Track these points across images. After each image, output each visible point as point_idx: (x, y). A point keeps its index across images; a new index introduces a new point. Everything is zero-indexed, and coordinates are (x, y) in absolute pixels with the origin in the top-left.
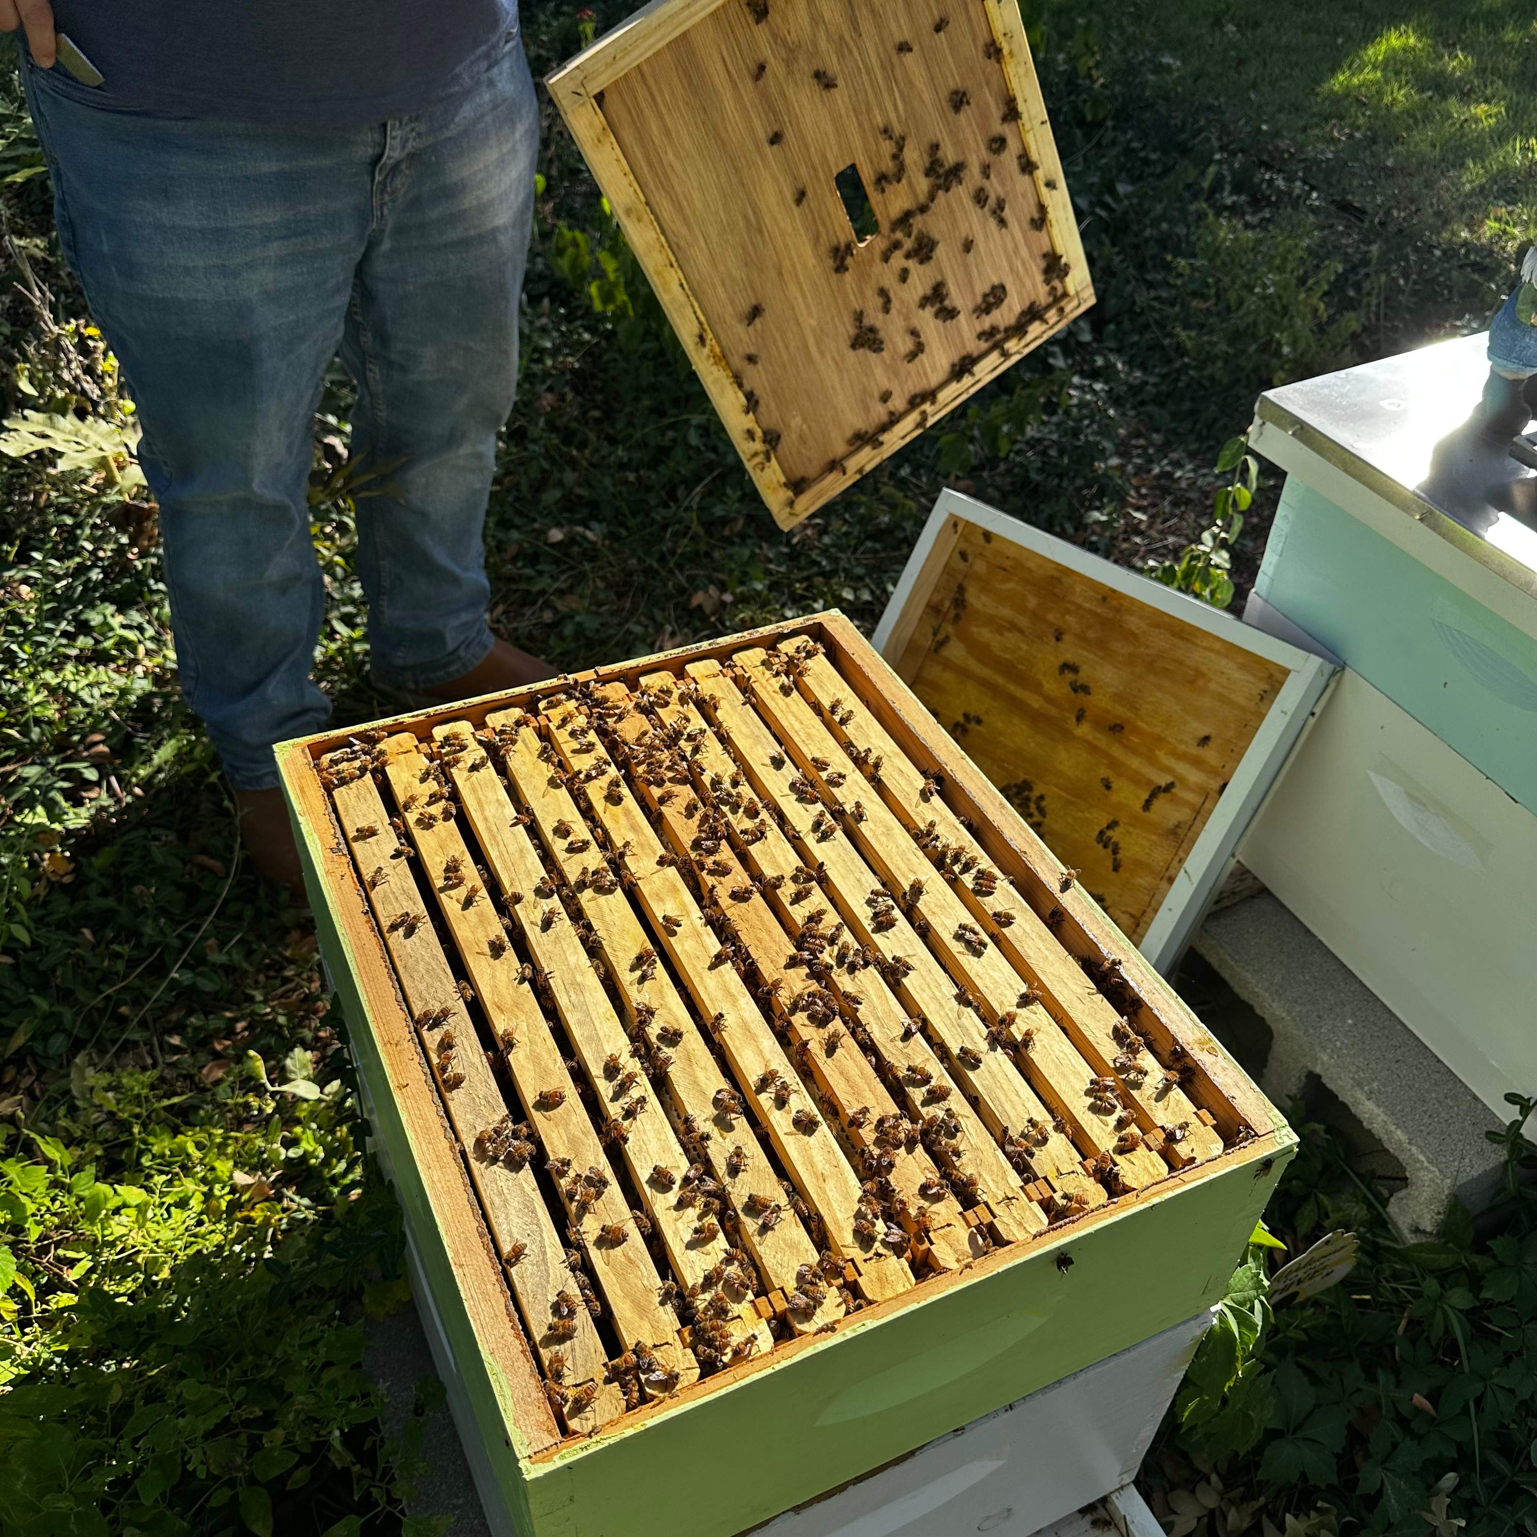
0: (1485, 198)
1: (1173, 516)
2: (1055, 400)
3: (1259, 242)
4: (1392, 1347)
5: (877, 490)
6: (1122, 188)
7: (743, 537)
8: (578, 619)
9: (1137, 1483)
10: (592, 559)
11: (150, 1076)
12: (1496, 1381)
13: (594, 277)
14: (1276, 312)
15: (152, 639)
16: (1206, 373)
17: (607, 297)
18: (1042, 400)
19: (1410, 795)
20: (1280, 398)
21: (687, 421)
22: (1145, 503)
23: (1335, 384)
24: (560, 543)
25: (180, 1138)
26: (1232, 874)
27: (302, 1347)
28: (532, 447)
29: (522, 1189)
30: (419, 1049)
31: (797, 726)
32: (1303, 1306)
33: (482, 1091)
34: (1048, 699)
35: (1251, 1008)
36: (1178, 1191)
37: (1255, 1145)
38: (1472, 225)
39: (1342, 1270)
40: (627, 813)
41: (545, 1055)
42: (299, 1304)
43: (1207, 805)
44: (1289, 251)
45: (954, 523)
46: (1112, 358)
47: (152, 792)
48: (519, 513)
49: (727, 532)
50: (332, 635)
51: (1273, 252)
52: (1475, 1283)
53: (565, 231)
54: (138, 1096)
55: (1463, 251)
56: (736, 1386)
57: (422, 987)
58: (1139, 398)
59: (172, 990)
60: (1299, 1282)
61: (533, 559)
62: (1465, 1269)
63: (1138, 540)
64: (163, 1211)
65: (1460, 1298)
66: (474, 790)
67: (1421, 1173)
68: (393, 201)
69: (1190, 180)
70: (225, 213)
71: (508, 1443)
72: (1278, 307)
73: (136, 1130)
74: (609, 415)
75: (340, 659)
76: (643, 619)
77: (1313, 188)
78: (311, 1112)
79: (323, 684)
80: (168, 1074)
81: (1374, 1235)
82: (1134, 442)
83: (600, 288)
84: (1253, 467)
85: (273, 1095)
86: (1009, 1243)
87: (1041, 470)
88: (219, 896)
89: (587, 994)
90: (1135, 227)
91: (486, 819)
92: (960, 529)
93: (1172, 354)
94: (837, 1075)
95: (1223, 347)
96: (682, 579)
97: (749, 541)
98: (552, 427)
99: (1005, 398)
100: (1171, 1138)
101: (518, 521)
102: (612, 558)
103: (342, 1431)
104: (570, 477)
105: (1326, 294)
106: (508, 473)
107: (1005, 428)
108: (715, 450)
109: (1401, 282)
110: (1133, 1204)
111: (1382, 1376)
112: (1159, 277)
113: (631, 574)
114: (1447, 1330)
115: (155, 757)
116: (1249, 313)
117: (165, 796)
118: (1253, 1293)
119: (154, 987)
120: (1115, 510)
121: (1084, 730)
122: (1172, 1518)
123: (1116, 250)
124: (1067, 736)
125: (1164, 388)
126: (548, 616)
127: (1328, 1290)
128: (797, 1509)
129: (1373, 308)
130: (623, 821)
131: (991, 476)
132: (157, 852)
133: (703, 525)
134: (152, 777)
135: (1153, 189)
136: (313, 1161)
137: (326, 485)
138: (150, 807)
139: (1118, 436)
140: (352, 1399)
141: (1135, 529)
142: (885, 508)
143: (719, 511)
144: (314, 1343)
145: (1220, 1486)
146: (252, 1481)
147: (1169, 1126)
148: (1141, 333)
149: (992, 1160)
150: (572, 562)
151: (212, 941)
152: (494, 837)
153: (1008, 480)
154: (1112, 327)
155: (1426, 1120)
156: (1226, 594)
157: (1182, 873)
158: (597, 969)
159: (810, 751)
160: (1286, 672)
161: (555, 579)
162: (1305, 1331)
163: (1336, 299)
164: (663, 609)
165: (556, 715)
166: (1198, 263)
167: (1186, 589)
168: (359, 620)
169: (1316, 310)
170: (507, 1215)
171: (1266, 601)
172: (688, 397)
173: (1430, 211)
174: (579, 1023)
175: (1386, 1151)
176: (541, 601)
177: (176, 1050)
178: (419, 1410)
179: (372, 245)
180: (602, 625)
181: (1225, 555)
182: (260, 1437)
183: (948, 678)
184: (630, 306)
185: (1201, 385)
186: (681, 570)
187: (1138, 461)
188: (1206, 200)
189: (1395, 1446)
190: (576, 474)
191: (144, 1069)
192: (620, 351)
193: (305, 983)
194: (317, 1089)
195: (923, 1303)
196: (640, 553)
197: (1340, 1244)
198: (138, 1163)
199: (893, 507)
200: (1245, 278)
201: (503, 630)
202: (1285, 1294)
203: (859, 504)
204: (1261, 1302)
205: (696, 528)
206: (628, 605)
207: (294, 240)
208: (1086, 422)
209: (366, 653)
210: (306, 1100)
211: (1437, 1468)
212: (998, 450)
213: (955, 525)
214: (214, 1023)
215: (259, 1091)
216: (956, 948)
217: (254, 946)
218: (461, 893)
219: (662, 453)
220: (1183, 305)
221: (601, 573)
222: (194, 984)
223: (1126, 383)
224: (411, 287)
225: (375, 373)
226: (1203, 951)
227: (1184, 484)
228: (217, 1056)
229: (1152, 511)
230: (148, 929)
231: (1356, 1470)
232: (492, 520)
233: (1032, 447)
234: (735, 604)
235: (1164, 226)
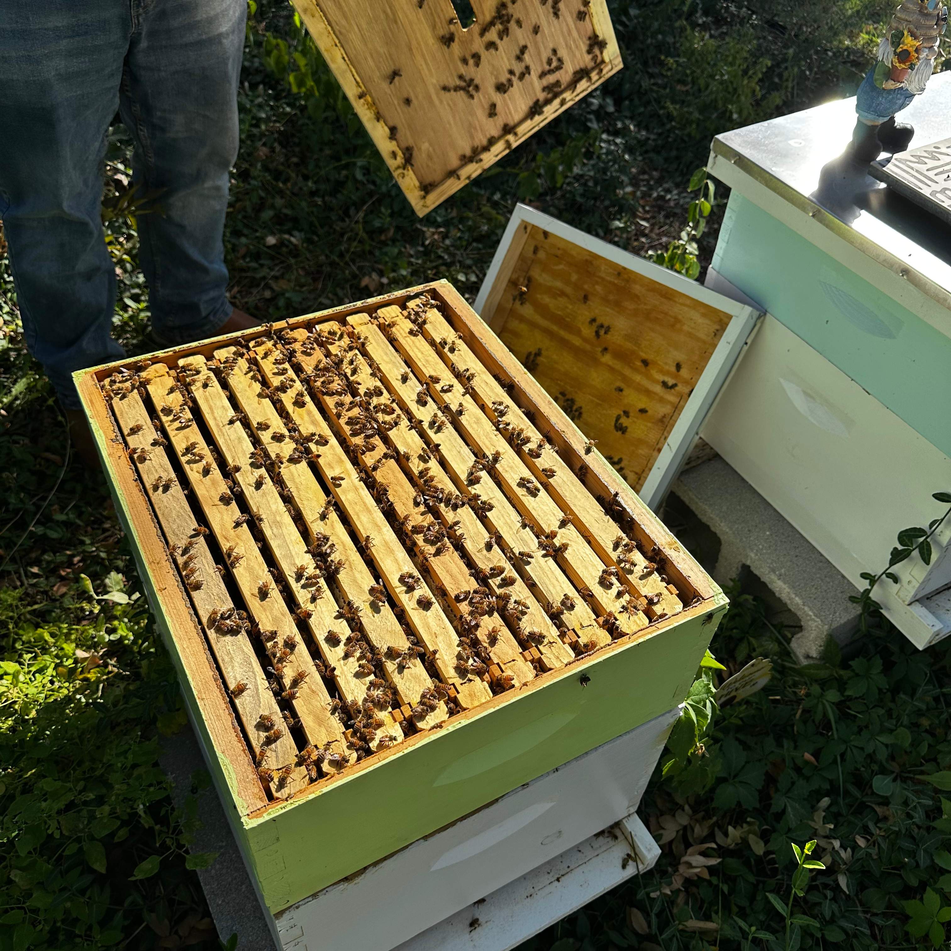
0: (861, 19)
1: (665, 224)
2: (591, 150)
3: (719, 47)
4: (793, 726)
5: (479, 209)
6: (633, 12)
7: (394, 241)
8: (287, 295)
9: (639, 812)
10: (296, 256)
11: (17, 593)
12: (853, 743)
13: (293, 71)
14: (729, 93)
15: (8, 313)
16: (686, 132)
17: (301, 83)
18: (583, 150)
19: (805, 393)
20: (726, 139)
21: (354, 164)
22: (648, 216)
23: (761, 130)
24: (274, 245)
25: (40, 630)
26: (696, 446)
27: (118, 755)
28: (253, 182)
29: (243, 651)
30: (173, 566)
31: (420, 355)
32: (739, 704)
33: (215, 591)
34: (585, 340)
35: (708, 527)
36: (655, 634)
37: (702, 605)
38: (852, 37)
39: (763, 682)
40: (309, 413)
41: (257, 567)
42: (118, 729)
43: (681, 403)
44: (738, 52)
45: (525, 226)
46: (627, 122)
47: (13, 412)
48: (246, 226)
49: (383, 238)
50: (125, 308)
51: (727, 53)
52: (842, 685)
53: (271, 39)
54: (11, 605)
55: (846, 53)
56: (380, 764)
57: (175, 527)
58: (644, 149)
59: (31, 538)
60: (737, 689)
61: (257, 256)
62: (836, 679)
63: (643, 240)
64: (31, 676)
65: (832, 696)
66: (207, 400)
67: (810, 623)
68: (146, 13)
69: (676, 7)
70: (28, 19)
71: (235, 807)
72: (730, 89)
73: (11, 626)
74: (303, 161)
75: (132, 324)
76: (330, 295)
77: (753, 12)
78: (124, 612)
79: (121, 341)
80: (30, 591)
81: (783, 660)
82: (641, 177)
83: (296, 78)
84: (712, 187)
85: (99, 602)
86: (550, 669)
87: (583, 195)
88: (58, 478)
89: (284, 529)
90: (641, 38)
91: (215, 419)
92: (529, 230)
93: (665, 120)
94: (444, 573)
95: (696, 115)
96: (354, 268)
97: (398, 244)
98: (266, 168)
99: (560, 148)
100: (651, 602)
101: (246, 231)
102: (308, 255)
103: (144, 805)
104: (279, 202)
105: (761, 80)
106: (238, 200)
107: (560, 168)
108: (374, 183)
109: (808, 73)
110: (627, 643)
111: (786, 743)
112: (657, 71)
113: (321, 266)
114: (825, 715)
115: (13, 390)
116: (711, 93)
117: (21, 415)
118: (705, 696)
119: (19, 537)
120: (629, 220)
121: (607, 359)
122: (661, 832)
123: (629, 52)
124: (595, 362)
125: (660, 142)
126: (267, 294)
127: (755, 694)
128: (425, 838)
129: (790, 90)
130: (306, 418)
131: (552, 200)
132: (17, 451)
133: (367, 233)
134: (11, 403)
135: (652, 12)
136: (126, 642)
137: (115, 207)
138: (11, 422)
139: (631, 173)
140: (151, 785)
141: (641, 232)
142: (485, 221)
143: (377, 223)
144: (126, 752)
145: (690, 812)
146: (92, 838)
147: (650, 595)
148: (645, 107)
149: (540, 620)
150: (283, 259)
151: (56, 507)
152: (221, 430)
153: (562, 202)
154: (627, 102)
155: (813, 590)
156: (696, 271)
157: (666, 446)
158: (289, 511)
159: (428, 371)
160: (730, 317)
161: (271, 269)
162: (741, 719)
163: (767, 84)
164: (343, 288)
165: (261, 350)
166: (682, 60)
167: (672, 268)
168: (143, 298)
169: (754, 91)
170: (233, 667)
171: (718, 272)
172: (355, 148)
173: (826, 27)
174: (279, 546)
175: (790, 610)
176: (263, 284)
177: (35, 575)
178: (194, 790)
179: (134, 44)
180: (304, 299)
181: (695, 245)
182: (95, 811)
183: (522, 328)
184: (315, 88)
185: (683, 141)
186: (354, 263)
187: (644, 189)
188: (687, 19)
189: (793, 783)
190: (284, 200)
191: (15, 588)
192: (309, 118)
193: (117, 532)
194: (126, 597)
195: (497, 708)
196: (327, 252)
197: (760, 666)
198: (13, 647)
199: (490, 220)
200: (710, 70)
201: (238, 303)
202: (728, 697)
203: (468, 218)
204: (711, 702)
205: (362, 234)
206: (320, 286)
207: (77, 38)
208: (611, 164)
209: (149, 318)
210: (121, 604)
211: (817, 795)
212: (556, 182)
213: (526, 228)
214: (60, 558)
215: (90, 599)
216: (521, 492)
217: (84, 509)
218: (200, 466)
219: (339, 185)
220: (671, 88)
221: (302, 265)
222: (45, 534)
223: (636, 138)
224: (163, 74)
225: (144, 132)
226: (680, 493)
227: (672, 204)
228: (62, 579)
229: (653, 221)
230: (12, 500)
231: (771, 798)
232: (228, 230)
233: (578, 180)
234: (389, 284)
235: (660, 37)
